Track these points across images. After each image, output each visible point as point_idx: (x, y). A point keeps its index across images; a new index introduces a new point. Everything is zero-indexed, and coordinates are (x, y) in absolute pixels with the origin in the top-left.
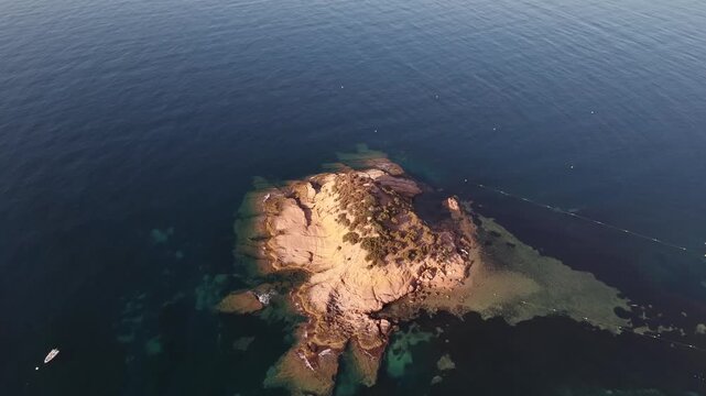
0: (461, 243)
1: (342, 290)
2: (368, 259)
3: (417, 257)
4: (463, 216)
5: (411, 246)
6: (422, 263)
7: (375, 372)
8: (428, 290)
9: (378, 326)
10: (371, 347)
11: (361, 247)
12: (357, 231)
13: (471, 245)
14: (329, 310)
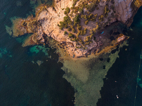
0: (96, 50)
1: (48, 21)
2: (61, 22)
3: (73, 39)
4: (114, 45)
5: (77, 35)
6: (72, 42)
7: (26, 45)
8: (65, 47)
9: (41, 39)
10: (33, 40)
11: (65, 17)
12: (71, 11)
13: (96, 54)
14: (39, 21)
